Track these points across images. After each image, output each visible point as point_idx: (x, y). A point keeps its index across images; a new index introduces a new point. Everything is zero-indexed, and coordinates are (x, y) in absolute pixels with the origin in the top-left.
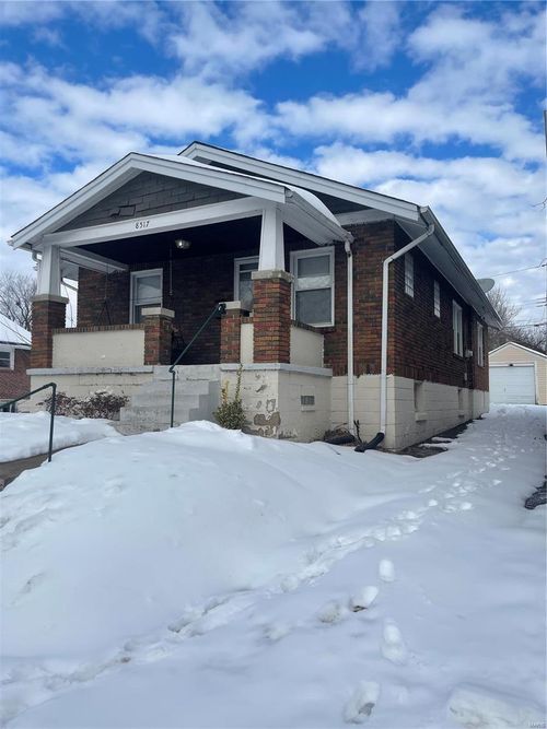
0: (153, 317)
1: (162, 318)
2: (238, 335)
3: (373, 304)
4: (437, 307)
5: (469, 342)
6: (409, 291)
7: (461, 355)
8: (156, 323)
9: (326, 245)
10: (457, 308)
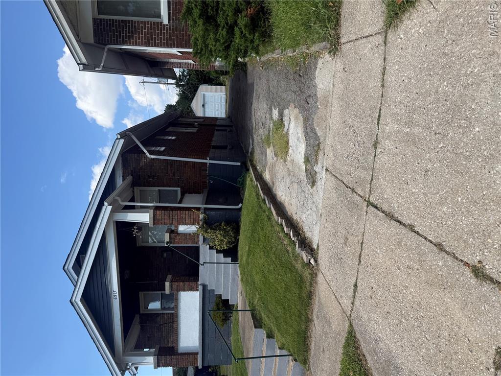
0: (171, 286)
1: (171, 282)
2: (185, 235)
3: (169, 167)
4: (170, 138)
5: (191, 125)
6: (162, 149)
7: (197, 129)
8: (175, 284)
9: (133, 191)
10: (170, 129)
